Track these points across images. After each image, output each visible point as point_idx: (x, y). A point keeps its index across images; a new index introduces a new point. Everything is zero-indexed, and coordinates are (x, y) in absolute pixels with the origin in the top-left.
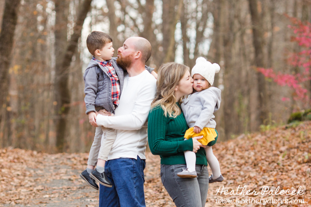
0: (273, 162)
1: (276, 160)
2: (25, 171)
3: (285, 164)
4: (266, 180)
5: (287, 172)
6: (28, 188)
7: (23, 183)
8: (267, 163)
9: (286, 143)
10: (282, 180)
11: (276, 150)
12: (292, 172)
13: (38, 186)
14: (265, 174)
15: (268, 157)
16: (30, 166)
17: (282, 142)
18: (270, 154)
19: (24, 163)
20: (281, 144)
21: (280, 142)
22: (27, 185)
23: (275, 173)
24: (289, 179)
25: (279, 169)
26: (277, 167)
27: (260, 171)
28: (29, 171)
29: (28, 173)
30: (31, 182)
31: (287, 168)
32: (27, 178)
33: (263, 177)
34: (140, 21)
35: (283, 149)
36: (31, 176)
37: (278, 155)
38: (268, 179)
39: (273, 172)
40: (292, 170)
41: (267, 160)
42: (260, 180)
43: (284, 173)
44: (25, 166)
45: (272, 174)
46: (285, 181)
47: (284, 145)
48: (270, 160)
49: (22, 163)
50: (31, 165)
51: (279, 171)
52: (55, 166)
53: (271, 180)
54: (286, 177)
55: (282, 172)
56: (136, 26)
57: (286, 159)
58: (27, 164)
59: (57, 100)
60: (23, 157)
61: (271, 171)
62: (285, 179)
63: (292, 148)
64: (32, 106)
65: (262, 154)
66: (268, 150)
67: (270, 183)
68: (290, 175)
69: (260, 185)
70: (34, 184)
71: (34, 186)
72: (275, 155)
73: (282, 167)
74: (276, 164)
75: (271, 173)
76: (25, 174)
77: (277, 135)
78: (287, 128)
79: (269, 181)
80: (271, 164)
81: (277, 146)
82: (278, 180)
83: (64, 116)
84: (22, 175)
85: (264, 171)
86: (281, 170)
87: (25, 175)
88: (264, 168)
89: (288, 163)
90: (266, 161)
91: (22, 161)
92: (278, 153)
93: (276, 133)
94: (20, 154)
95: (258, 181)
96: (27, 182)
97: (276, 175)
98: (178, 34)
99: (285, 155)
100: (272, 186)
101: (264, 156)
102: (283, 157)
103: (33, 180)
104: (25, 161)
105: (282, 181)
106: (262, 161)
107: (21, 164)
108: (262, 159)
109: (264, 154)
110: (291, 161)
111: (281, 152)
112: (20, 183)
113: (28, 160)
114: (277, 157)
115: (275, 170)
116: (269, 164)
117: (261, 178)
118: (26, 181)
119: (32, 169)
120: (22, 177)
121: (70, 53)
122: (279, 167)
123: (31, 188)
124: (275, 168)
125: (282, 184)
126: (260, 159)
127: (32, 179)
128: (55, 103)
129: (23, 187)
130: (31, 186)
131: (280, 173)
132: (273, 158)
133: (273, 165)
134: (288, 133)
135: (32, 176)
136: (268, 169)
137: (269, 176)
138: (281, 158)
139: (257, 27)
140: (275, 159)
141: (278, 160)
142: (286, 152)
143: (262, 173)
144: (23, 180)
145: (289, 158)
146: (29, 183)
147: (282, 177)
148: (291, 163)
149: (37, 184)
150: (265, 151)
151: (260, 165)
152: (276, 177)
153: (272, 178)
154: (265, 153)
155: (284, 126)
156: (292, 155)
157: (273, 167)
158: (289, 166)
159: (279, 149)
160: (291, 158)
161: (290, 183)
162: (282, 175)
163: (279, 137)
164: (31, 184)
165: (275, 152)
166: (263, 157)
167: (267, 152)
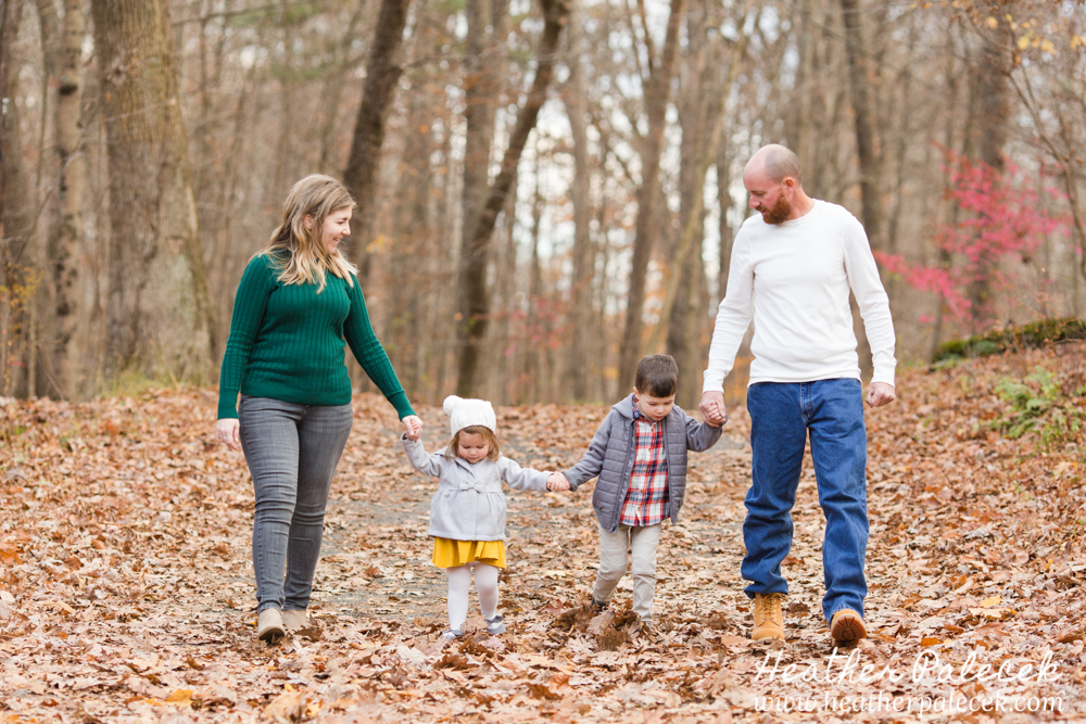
0: (904, 434)
1: (909, 432)
2: (379, 435)
3: (929, 440)
4: (889, 471)
5: (933, 456)
6: (381, 468)
7: (371, 459)
8: (891, 437)
9: (931, 398)
10: (923, 472)
11: (909, 412)
12: (944, 455)
13: (403, 466)
14: (887, 459)
15: (894, 425)
16: (391, 427)
17: (922, 396)
18: (898, 419)
19: (379, 421)
20: (921, 400)
21: (918, 396)
22: (380, 464)
23: (907, 457)
24: (939, 470)
25: (917, 450)
26: (912, 446)
27: (875, 451)
28: (387, 436)
29: (384, 440)
30: (389, 457)
31: (933, 448)
32: (380, 449)
33: (882, 464)
34: (636, 166)
35: (924, 409)
36: (389, 445)
37: (914, 422)
38: (893, 469)
39: (904, 455)
40: (945, 452)
41: (891, 430)
42: (877, 471)
43: (927, 459)
44: (379, 426)
45: (901, 460)
46: (930, 475)
47: (926, 402)
48: (897, 431)
49: (374, 419)
50: (393, 424)
51: (917, 453)
52: (443, 429)
53: (899, 472)
54: (932, 466)
55: (922, 456)
56: (628, 175)
57: (932, 431)
58: (383, 422)
59: (461, 311)
60: (378, 408)
61: (900, 453)
62: (930, 470)
63: (943, 409)
64: (413, 322)
65: (879, 419)
66: (893, 412)
67: (897, 478)
68: (939, 461)
69: (876, 482)
70: (394, 461)
71: (395, 466)
72: (907, 421)
73: (923, 445)
74: (909, 440)
75: (899, 457)
76: (377, 440)
77: (911, 385)
78: (932, 371)
79: (894, 474)
80: (900, 440)
81: (912, 403)
82: (914, 472)
83: (473, 341)
84: (371, 443)
85: (885, 453)
86: (922, 452)
87: (377, 444)
88: (884, 446)
89: (937, 438)
90: (889, 433)
91: (376, 416)
92: (915, 417)
93: (909, 379)
94: (371, 404)
95: (872, 474)
96: (381, 457)
97: (910, 462)
98: (710, 193)
99: (929, 422)
100: (902, 483)
101: (883, 422)
102: (926, 425)
103: (393, 455)
104: (381, 416)
105: (923, 475)
106: (881, 433)
107: (372, 421)
108: (881, 429)
109: (884, 418)
110: (941, 435)
111: (921, 416)
112: (365, 459)
113: (388, 416)
114: (912, 426)
115: (908, 451)
116: (896, 439)
117: (877, 467)
118: (380, 455)
119: (394, 432)
120: (371, 447)
121: (490, 213)
122: (917, 446)
123: (389, 470)
124: (908, 447)
125: (923, 481)
126: (876, 428)
127: (392, 452)
128: (458, 317)
129: (371, 467)
130: (388, 466)
131: (919, 458)
132: (904, 427)
133: (903, 442)
134: (934, 381)
135: (392, 447)
136: (892, 448)
137: (895, 464)
138: (920, 427)
139: (871, 179)
140: (908, 429)
141: (914, 430)
142: (933, 417)
143: (879, 457)
144: (374, 453)
145: (937, 428)
146: (385, 458)
147: (922, 465)
148: (941, 439)
149: (402, 462)
150: (886, 412)
151: (875, 440)
152: (910, 466)
153: (903, 468)
154: (888, 416)
155: (926, 367)
156: (943, 422)
157: (904, 446)
158: (938, 443)
159: (915, 409)
160: (942, 428)
161: (941, 477)
162: (922, 461)
163: (915, 388)
164: (388, 461)
165: (907, 416)
166: (883, 426)
167: (892, 415)
